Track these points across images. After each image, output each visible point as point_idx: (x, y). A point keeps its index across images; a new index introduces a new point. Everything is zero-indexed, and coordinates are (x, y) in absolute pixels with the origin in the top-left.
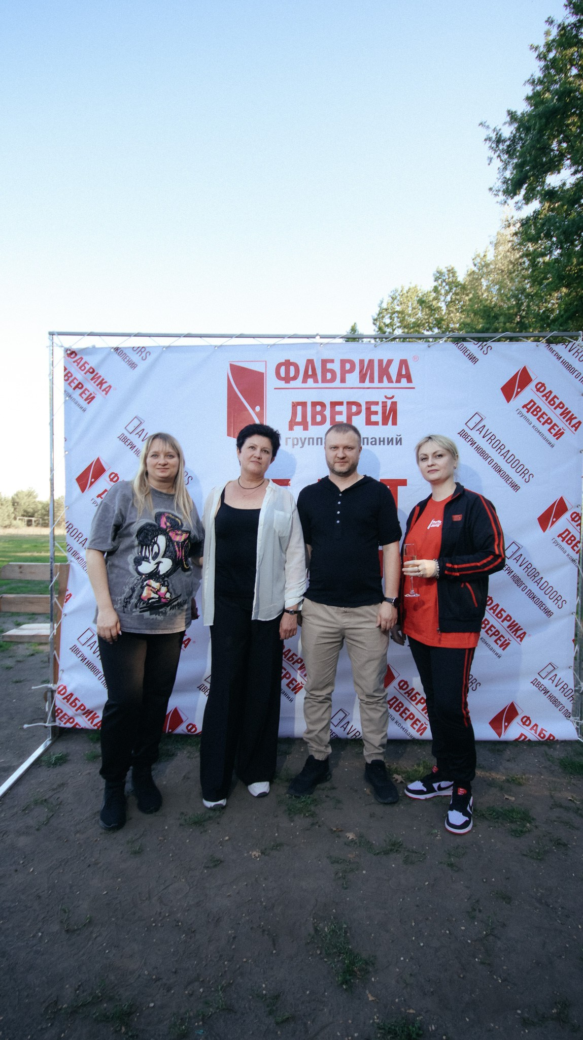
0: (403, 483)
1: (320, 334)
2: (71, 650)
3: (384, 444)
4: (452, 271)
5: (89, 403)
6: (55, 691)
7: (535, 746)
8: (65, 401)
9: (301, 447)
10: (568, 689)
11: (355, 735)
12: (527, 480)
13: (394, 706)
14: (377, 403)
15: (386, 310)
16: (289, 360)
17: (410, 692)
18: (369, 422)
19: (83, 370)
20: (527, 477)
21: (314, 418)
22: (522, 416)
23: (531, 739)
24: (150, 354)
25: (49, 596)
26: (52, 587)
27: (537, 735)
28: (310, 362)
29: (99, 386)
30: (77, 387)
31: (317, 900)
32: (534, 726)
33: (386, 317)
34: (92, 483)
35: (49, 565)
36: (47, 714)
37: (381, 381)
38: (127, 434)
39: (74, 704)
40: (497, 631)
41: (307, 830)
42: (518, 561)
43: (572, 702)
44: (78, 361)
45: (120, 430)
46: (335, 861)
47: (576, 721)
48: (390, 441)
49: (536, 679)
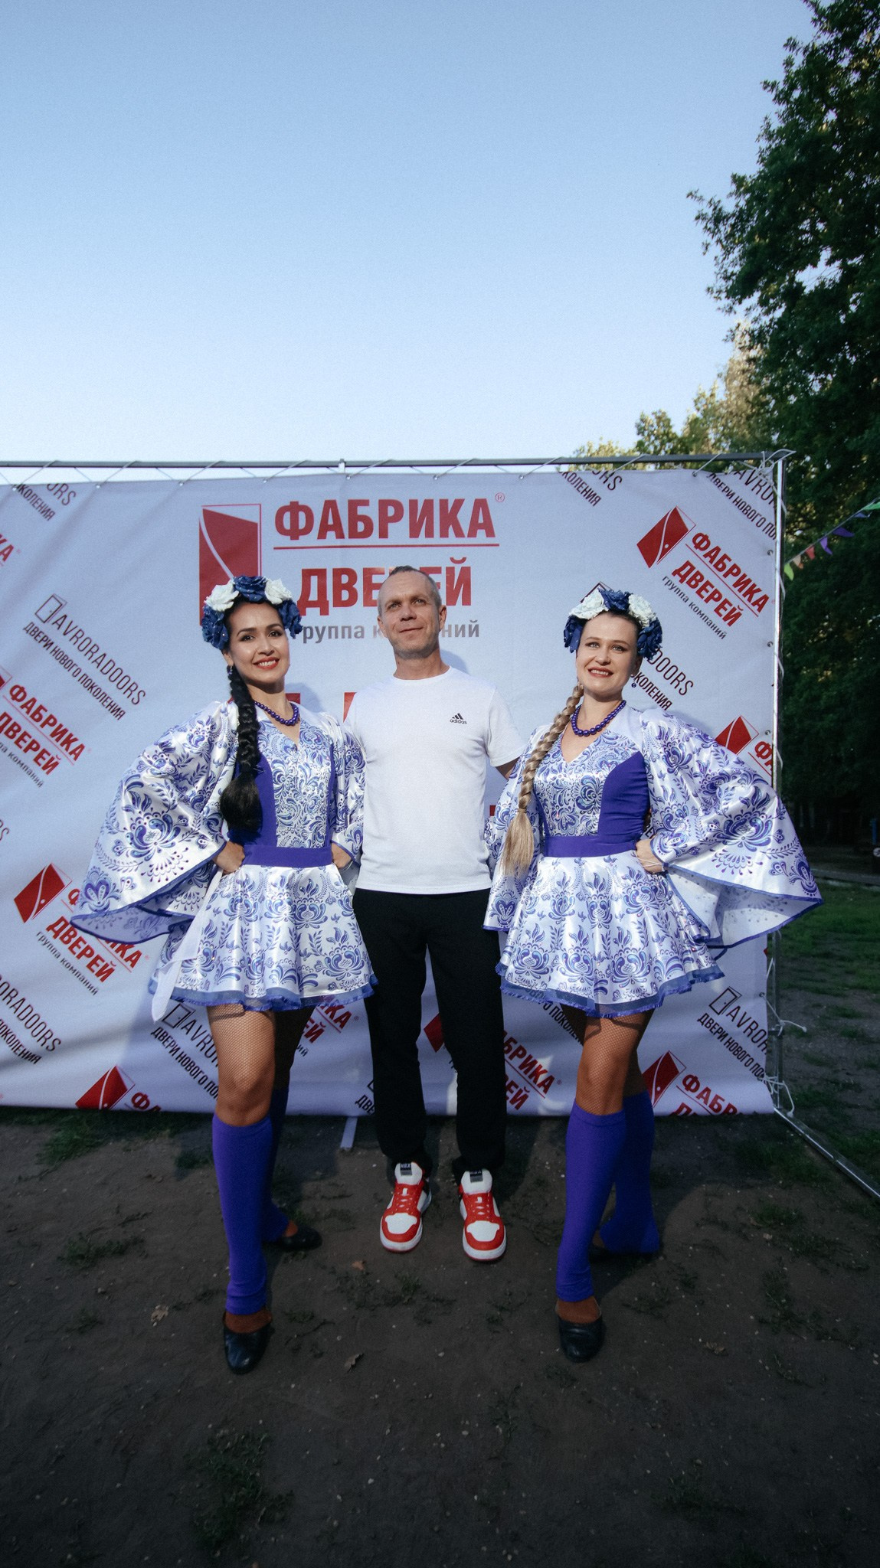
4: (663, 419)
7: (704, 1124)
9: (317, 642)
10: (758, 1030)
12: (683, 692)
14: (438, 570)
16: (298, 502)
20: (682, 685)
21: (337, 594)
22: (672, 588)
23: (697, 1112)
24: (75, 496)
27: (707, 1107)
28: (331, 505)
32: (704, 1092)
37: (444, 534)
38: (38, 623)
43: (765, 1051)
45: (26, 615)
47: (774, 1082)
49: (706, 1014)
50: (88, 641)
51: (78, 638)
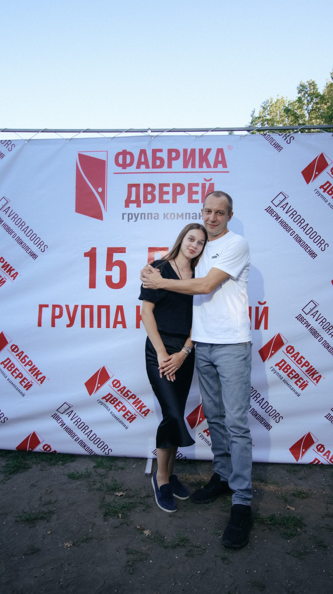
1: (151, 128)
4: (313, 84)
7: (326, 468)
9: (135, 221)
11: (178, 456)
12: (323, 249)
14: (197, 185)
15: (259, 118)
16: (126, 150)
18: (191, 200)
20: (323, 246)
21: (145, 197)
22: (319, 195)
23: (323, 463)
24: (14, 147)
27: (328, 460)
28: (143, 152)
31: (105, 582)
32: (327, 452)
33: (259, 124)
37: (201, 166)
40: (297, 374)
41: (116, 527)
42: (314, 316)
46: (129, 552)
49: (329, 414)
50: (20, 220)
51: (15, 218)
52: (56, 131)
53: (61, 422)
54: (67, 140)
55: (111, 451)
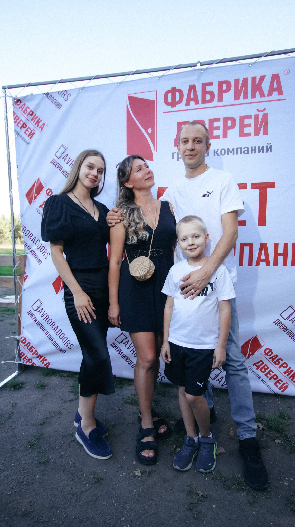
0: (272, 185)
1: (200, 61)
2: (28, 314)
3: (255, 152)
5: (31, 138)
6: (19, 340)
8: (16, 138)
13: (261, 367)
14: (249, 117)
16: (175, 87)
17: (274, 358)
18: (242, 134)
19: (25, 114)
24: (70, 96)
25: (13, 277)
26: (15, 270)
28: (192, 88)
29: (37, 124)
30: (22, 126)
34: (36, 197)
35: (12, 256)
36: (15, 355)
37: (254, 96)
38: (56, 159)
39: (31, 350)
44: (22, 107)
45: (51, 157)
48: (261, 149)
52: (107, 76)
53: (119, 350)
54: (118, 84)
55: (164, 379)
